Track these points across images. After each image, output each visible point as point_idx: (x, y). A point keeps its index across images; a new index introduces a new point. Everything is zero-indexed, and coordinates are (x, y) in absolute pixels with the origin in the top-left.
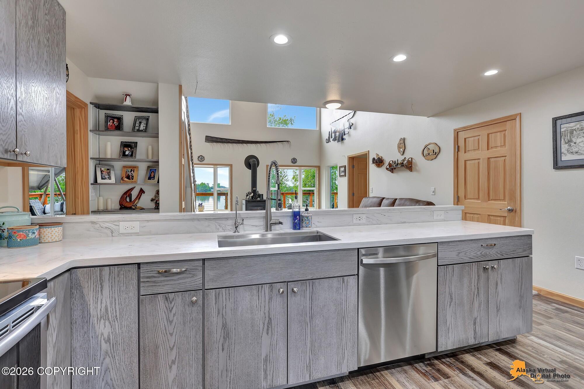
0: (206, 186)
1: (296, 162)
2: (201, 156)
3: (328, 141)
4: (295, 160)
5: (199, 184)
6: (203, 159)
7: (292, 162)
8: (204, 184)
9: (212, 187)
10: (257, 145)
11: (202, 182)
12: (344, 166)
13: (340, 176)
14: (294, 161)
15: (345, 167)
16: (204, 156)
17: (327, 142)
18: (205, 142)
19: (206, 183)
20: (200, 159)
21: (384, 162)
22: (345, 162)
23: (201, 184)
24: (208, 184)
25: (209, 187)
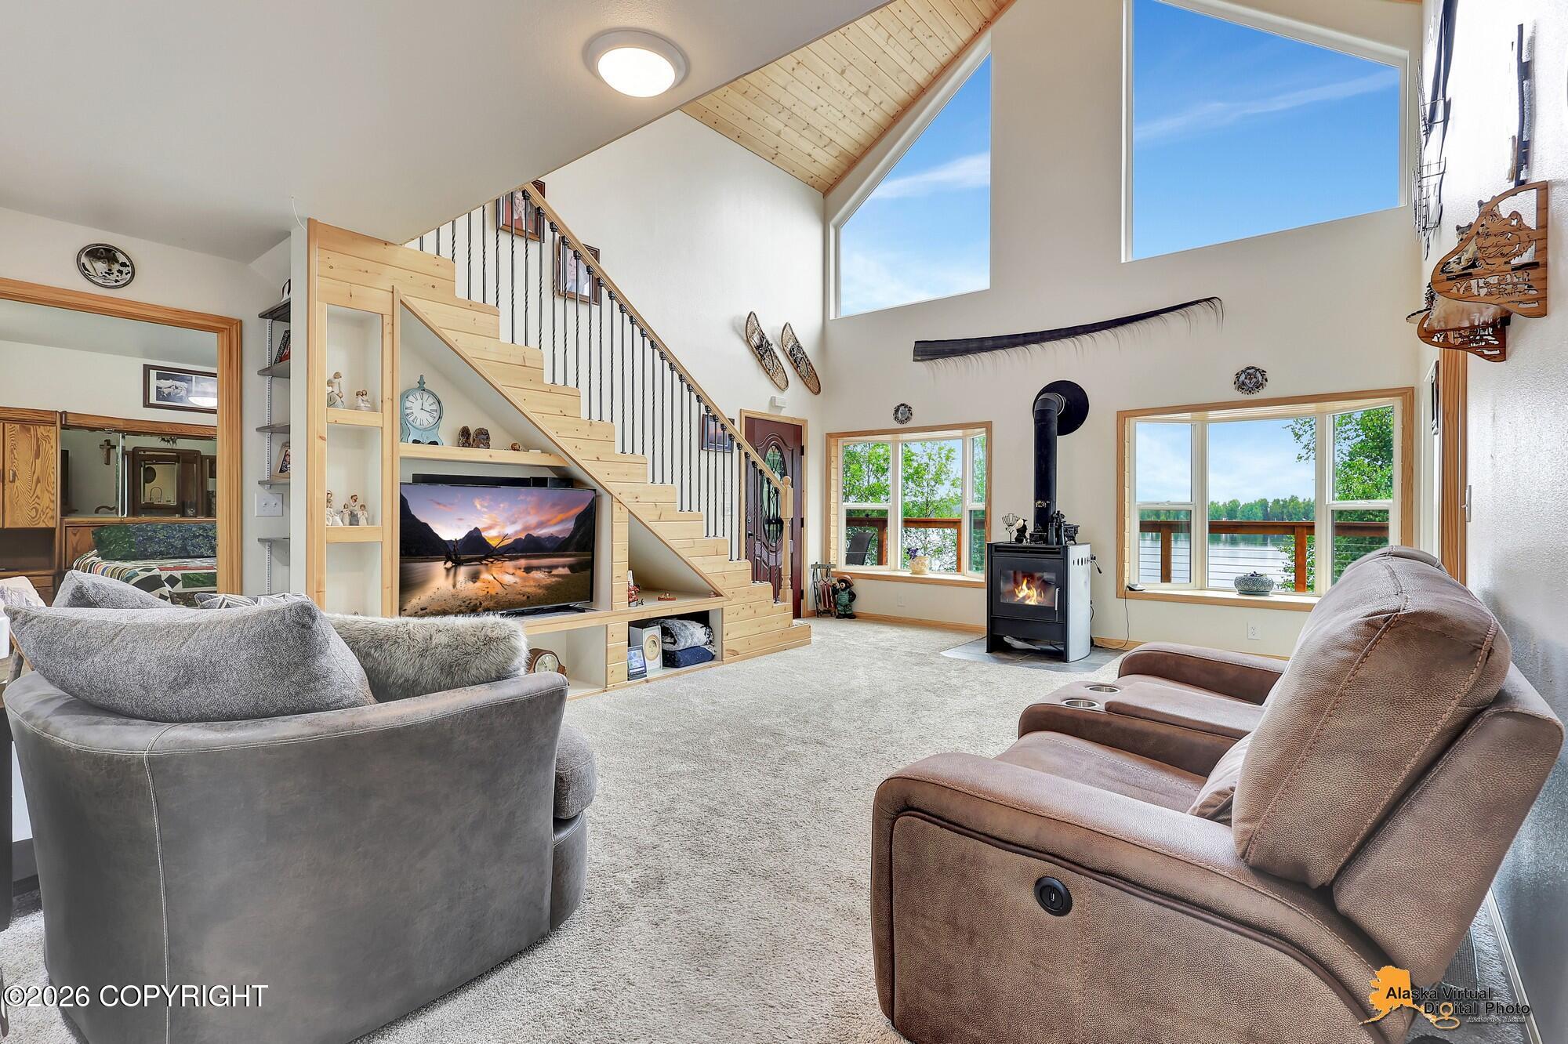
1: (1259, 385)
4: (1255, 377)
6: (907, 415)
7: (1241, 386)
14: (1250, 379)
16: (909, 405)
18: (914, 360)
20: (899, 416)
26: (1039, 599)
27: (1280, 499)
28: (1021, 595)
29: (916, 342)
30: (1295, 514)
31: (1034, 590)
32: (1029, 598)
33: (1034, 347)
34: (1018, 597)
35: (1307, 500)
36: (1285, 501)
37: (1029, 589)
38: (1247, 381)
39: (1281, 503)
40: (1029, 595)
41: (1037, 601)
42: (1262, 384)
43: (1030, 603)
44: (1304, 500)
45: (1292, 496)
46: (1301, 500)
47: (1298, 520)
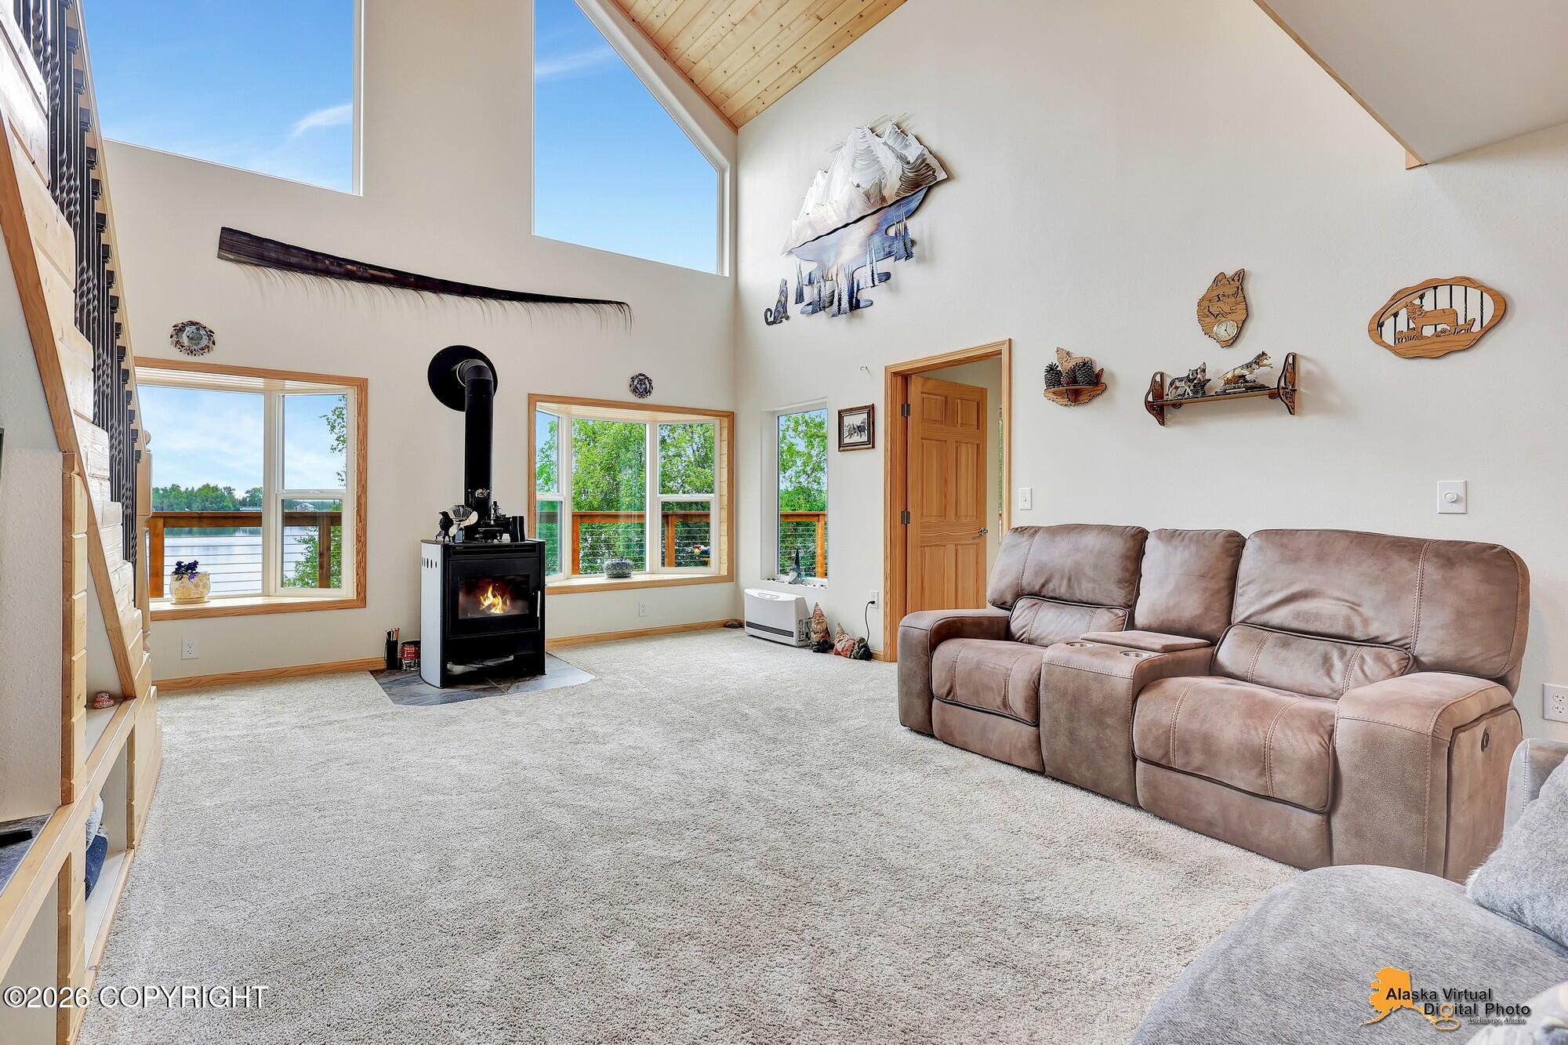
0: (223, 495)
1: (647, 392)
2: (192, 323)
3: (778, 315)
4: (645, 384)
5: (196, 490)
6: (204, 342)
7: (635, 390)
8: (216, 489)
9: (244, 500)
10: (488, 306)
11: (205, 484)
12: (868, 406)
13: (842, 446)
14: (641, 385)
15: (870, 410)
16: (209, 327)
17: (771, 319)
18: (220, 257)
19: (221, 486)
20: (185, 340)
21: (1104, 380)
22: (876, 393)
23: (200, 489)
24: (229, 490)
25: (233, 500)
26: (505, 607)
27: (160, 488)
28: (486, 603)
29: (222, 228)
30: (177, 504)
31: (500, 598)
32: (494, 606)
33: (429, 296)
34: (483, 605)
35: (190, 489)
36: (165, 490)
37: (494, 596)
38: (639, 386)
39: (161, 492)
40: (494, 604)
41: (503, 610)
42: (649, 391)
43: (495, 612)
44: (187, 489)
45: (173, 485)
46: (183, 489)
47: (180, 510)
